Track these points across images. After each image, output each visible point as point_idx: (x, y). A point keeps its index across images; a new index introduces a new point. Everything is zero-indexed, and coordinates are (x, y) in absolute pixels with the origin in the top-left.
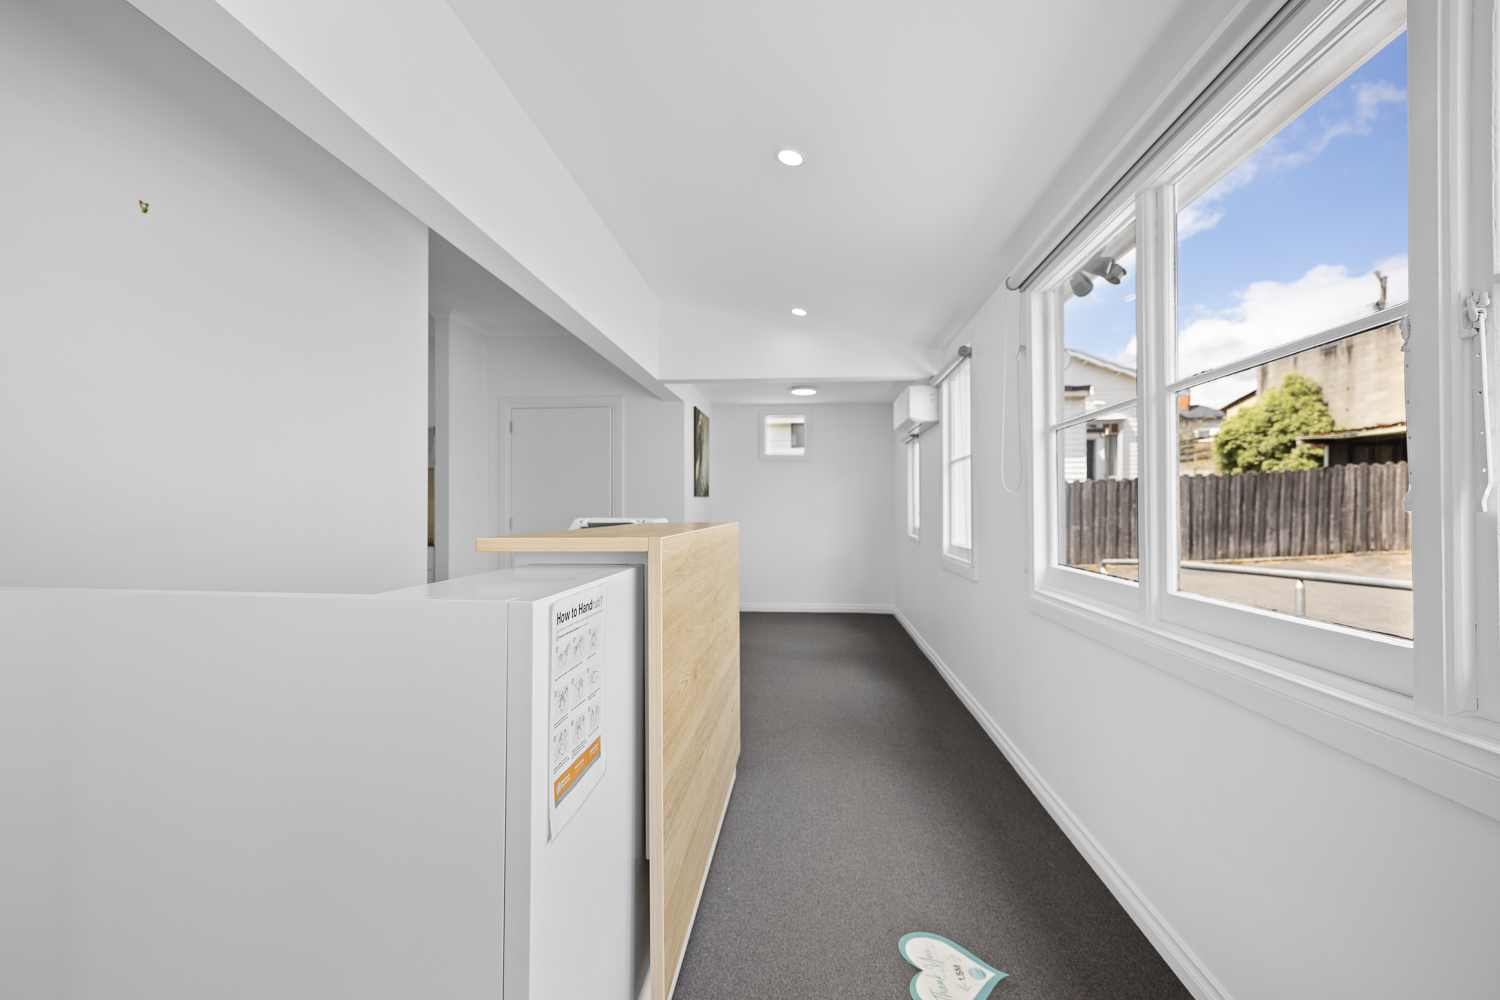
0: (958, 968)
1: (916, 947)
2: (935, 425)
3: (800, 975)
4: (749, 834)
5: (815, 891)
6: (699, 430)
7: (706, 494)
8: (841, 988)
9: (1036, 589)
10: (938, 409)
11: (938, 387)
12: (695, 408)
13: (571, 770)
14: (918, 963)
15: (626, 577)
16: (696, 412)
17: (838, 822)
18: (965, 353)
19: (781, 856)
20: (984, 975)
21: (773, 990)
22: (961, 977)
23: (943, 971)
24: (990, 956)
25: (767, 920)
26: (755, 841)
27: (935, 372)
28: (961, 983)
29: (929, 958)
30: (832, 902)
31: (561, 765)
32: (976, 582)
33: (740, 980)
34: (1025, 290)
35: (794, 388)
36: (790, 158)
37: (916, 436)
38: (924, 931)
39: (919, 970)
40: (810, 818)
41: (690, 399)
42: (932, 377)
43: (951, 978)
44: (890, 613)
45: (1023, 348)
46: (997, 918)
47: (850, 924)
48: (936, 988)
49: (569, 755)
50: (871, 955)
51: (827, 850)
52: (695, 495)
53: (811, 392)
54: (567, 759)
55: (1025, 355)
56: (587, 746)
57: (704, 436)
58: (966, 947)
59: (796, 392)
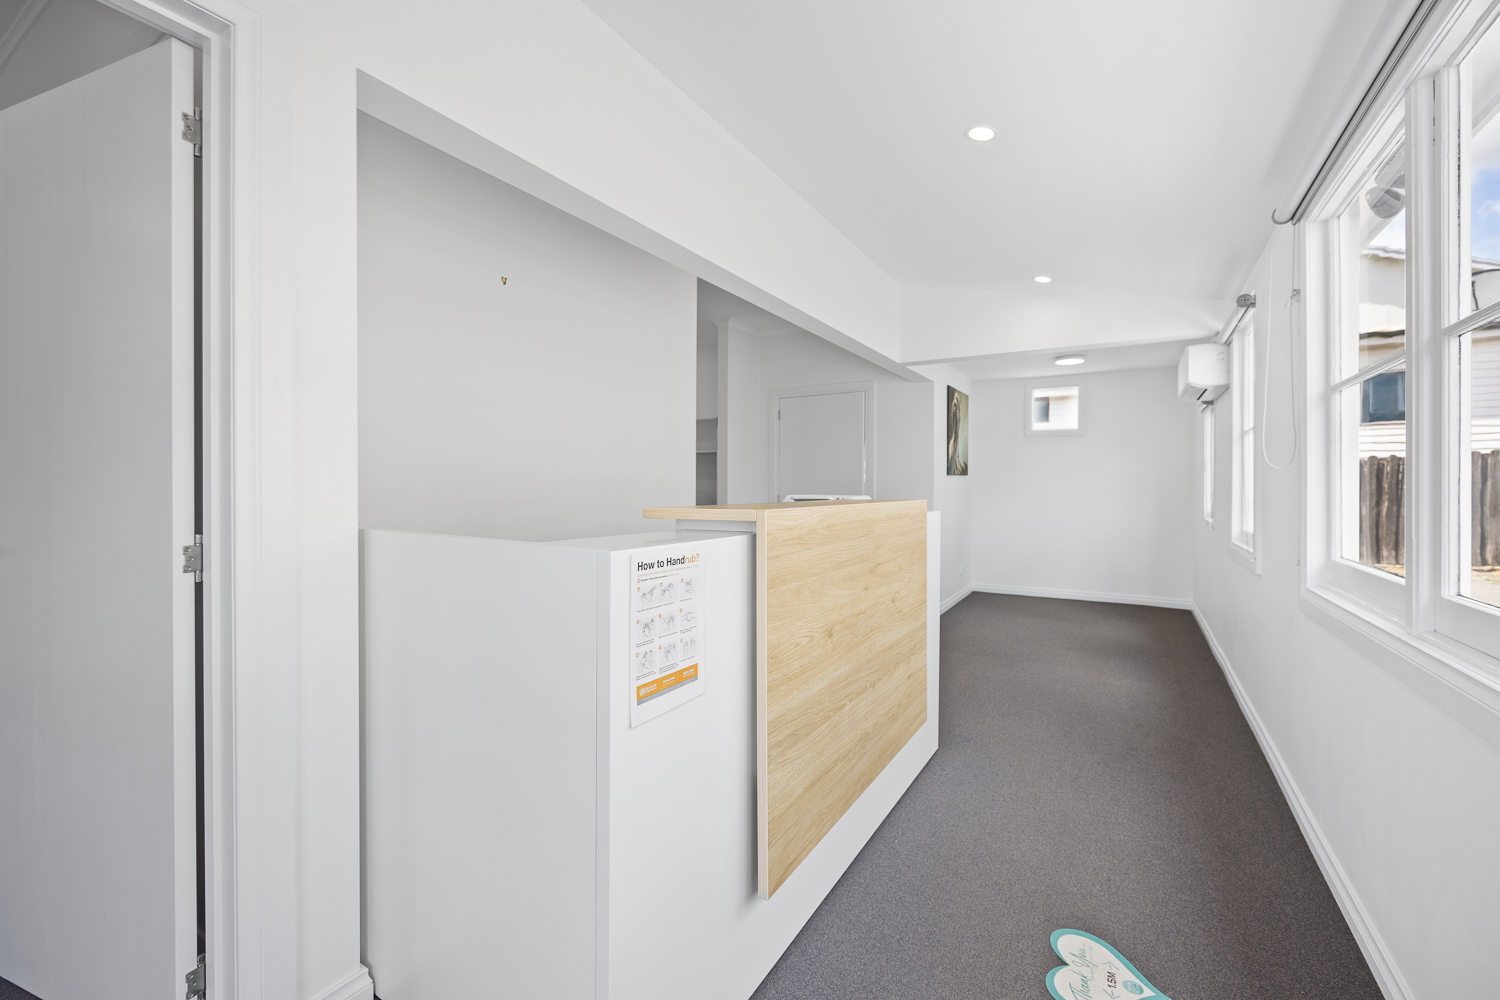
0: (1111, 977)
1: (1067, 943)
2: (1225, 389)
3: (938, 930)
4: (933, 800)
5: (981, 865)
6: (953, 409)
7: (964, 472)
8: (973, 952)
9: (1309, 587)
10: (1229, 371)
11: (1228, 343)
12: (948, 387)
13: (658, 681)
14: (1066, 957)
15: (739, 543)
16: (950, 391)
17: (1032, 810)
18: (1246, 302)
19: (958, 826)
20: (1142, 991)
21: (907, 933)
22: (1112, 984)
23: (1092, 973)
24: (1158, 977)
25: (922, 876)
26: (936, 807)
27: (1219, 327)
28: (1109, 990)
29: (1082, 956)
30: (995, 879)
31: (645, 676)
32: (1259, 575)
33: (879, 916)
34: (1299, 220)
35: (1059, 358)
36: (981, 134)
37: (1210, 403)
38: (1086, 931)
39: (1065, 964)
40: (1001, 799)
41: (940, 380)
42: (1217, 334)
43: (1099, 981)
44: (1188, 609)
45: (1297, 293)
46: (1184, 944)
47: (1006, 902)
48: (1078, 984)
49: (657, 670)
50: (1017, 935)
51: (1008, 832)
52: (948, 474)
53: (1079, 361)
54: (653, 673)
55: (1299, 300)
56: (678, 669)
57: (961, 415)
58: (1131, 960)
59: (1060, 362)
